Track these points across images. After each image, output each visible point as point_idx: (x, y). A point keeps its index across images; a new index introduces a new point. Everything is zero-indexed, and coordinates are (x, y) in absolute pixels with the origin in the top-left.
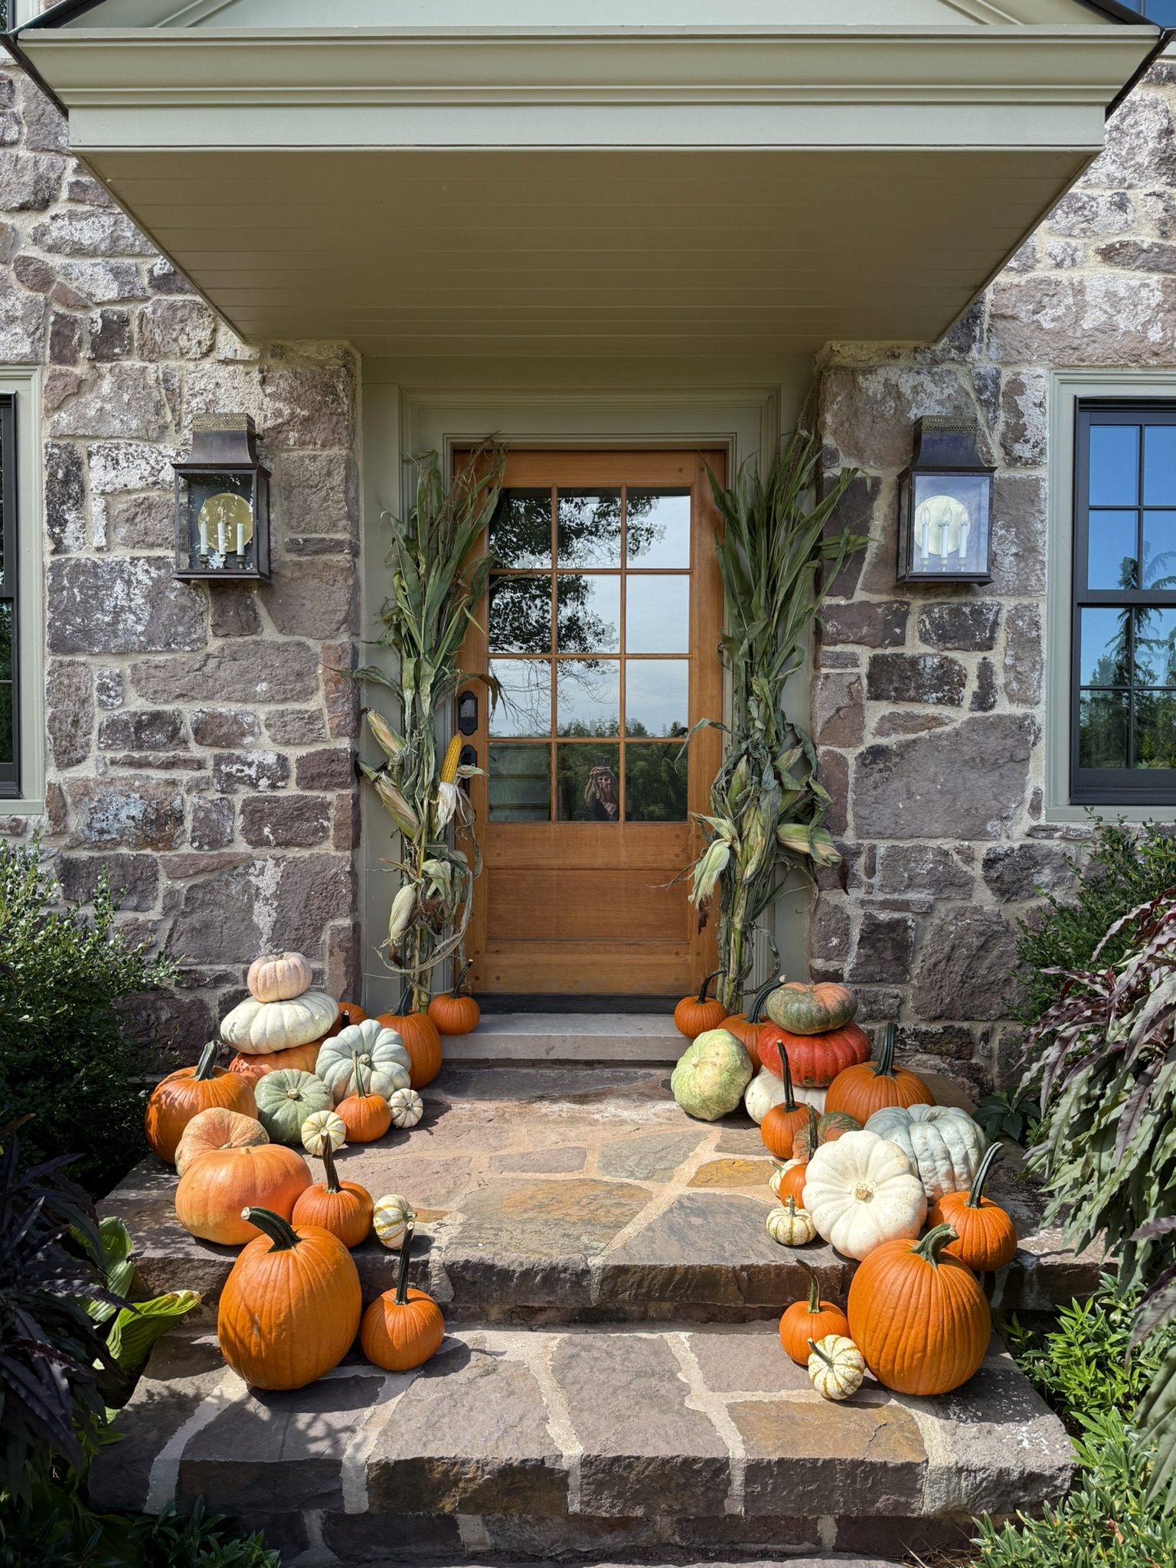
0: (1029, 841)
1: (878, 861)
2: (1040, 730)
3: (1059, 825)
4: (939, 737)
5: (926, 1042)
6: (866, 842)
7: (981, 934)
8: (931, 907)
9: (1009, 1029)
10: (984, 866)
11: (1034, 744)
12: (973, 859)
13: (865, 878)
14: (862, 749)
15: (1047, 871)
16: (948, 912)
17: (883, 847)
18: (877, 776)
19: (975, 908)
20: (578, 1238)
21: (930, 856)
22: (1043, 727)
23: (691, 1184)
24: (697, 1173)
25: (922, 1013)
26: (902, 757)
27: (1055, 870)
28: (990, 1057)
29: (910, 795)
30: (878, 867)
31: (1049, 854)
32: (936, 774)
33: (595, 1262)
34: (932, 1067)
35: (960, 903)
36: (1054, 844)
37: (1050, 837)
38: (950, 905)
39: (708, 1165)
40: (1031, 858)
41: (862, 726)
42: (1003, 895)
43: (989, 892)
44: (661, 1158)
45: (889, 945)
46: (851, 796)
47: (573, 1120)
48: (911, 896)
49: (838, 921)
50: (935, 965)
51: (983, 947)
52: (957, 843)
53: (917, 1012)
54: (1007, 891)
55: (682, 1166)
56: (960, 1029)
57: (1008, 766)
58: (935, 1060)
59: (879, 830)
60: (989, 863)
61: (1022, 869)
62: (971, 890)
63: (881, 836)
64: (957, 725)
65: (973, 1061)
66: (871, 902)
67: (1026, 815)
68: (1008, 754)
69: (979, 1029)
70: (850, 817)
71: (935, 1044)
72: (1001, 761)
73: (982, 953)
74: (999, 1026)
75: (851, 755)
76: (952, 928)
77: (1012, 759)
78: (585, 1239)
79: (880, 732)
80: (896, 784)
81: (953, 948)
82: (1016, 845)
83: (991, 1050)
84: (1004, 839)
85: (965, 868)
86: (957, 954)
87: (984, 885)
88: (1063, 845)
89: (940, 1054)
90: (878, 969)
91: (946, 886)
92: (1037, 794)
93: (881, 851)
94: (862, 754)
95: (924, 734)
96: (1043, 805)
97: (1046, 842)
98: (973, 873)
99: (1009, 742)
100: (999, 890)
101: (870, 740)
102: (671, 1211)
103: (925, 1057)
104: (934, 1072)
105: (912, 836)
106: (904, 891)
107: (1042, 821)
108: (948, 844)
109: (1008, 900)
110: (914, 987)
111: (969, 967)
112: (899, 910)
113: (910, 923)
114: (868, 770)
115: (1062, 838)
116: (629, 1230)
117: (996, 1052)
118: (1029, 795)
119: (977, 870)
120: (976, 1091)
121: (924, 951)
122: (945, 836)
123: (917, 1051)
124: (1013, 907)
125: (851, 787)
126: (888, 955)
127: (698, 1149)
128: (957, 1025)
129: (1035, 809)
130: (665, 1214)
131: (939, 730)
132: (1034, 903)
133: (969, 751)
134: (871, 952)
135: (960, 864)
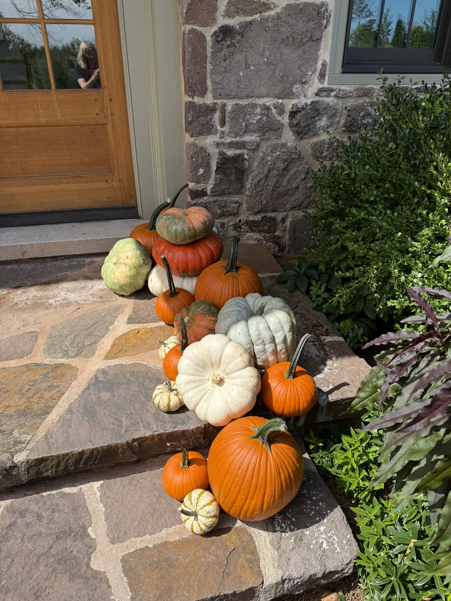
0: (317, 99)
1: (227, 115)
2: (330, 16)
3: (335, 87)
4: (266, 19)
5: (252, 226)
6: (219, 102)
7: (285, 161)
8: (258, 145)
9: (296, 215)
10: (290, 116)
11: (326, 27)
12: (284, 112)
13: (219, 128)
14: (215, 28)
15: (324, 119)
16: (267, 147)
17: (230, 104)
18: (226, 51)
19: (283, 144)
20: (11, 433)
21: (258, 110)
22: (332, 14)
23: (108, 357)
24: (112, 346)
25: (250, 211)
26: (243, 36)
27: (329, 118)
28: (285, 231)
29: (247, 66)
30: (227, 119)
31: (328, 107)
32: (264, 50)
33: (20, 458)
34: (255, 239)
35: (274, 142)
36: (330, 100)
37: (328, 96)
38: (269, 143)
39: (120, 337)
40: (317, 110)
41: (215, 9)
42: (299, 135)
43: (291, 133)
44: (90, 335)
45: (233, 171)
46: (209, 67)
47: (36, 305)
48: (247, 138)
49: (203, 158)
50: (259, 182)
51: (286, 169)
52: (275, 101)
53: (248, 210)
54: (301, 132)
55: (103, 340)
56: (270, 217)
57: (308, 44)
58: (257, 235)
59: (227, 92)
60: (293, 114)
61: (311, 118)
62: (281, 132)
63: (228, 96)
64: (278, 10)
65: (276, 234)
66: (223, 144)
67: (316, 81)
68: (309, 35)
69: (280, 216)
70: (209, 83)
71: (257, 227)
72: (305, 40)
73: (285, 172)
74: (290, 214)
75: (208, 32)
76: (269, 158)
77: (311, 39)
78: (16, 433)
79: (228, 14)
80: (239, 57)
81: (269, 171)
82: (309, 102)
83: (286, 226)
84: (302, 98)
85: (279, 118)
86: (271, 174)
87: (288, 129)
88: (335, 101)
89: (259, 232)
90: (227, 187)
91: (267, 131)
92: (324, 65)
93: (229, 108)
94: (215, 33)
95: (257, 17)
96: (327, 73)
97: (326, 99)
98: (283, 121)
99: (311, 25)
100: (297, 132)
101: (222, 21)
102: (88, 388)
103: (252, 234)
104: (256, 242)
105: (248, 97)
106: (242, 136)
107: (326, 85)
108: (269, 102)
109: (302, 138)
110: (247, 196)
111: (277, 182)
112: (239, 148)
113: (245, 156)
114: (220, 46)
115: (336, 96)
116: (53, 416)
117: (288, 228)
118: (319, 66)
119: (285, 119)
120: (276, 249)
121: (253, 174)
122: (268, 96)
123: (247, 231)
124: (304, 142)
125: (209, 59)
126: (233, 178)
127: (116, 322)
128: (269, 215)
129: (322, 76)
130: (83, 392)
131: (266, 14)
132: (315, 140)
133: (285, 31)
134: (223, 177)
135: (276, 115)
